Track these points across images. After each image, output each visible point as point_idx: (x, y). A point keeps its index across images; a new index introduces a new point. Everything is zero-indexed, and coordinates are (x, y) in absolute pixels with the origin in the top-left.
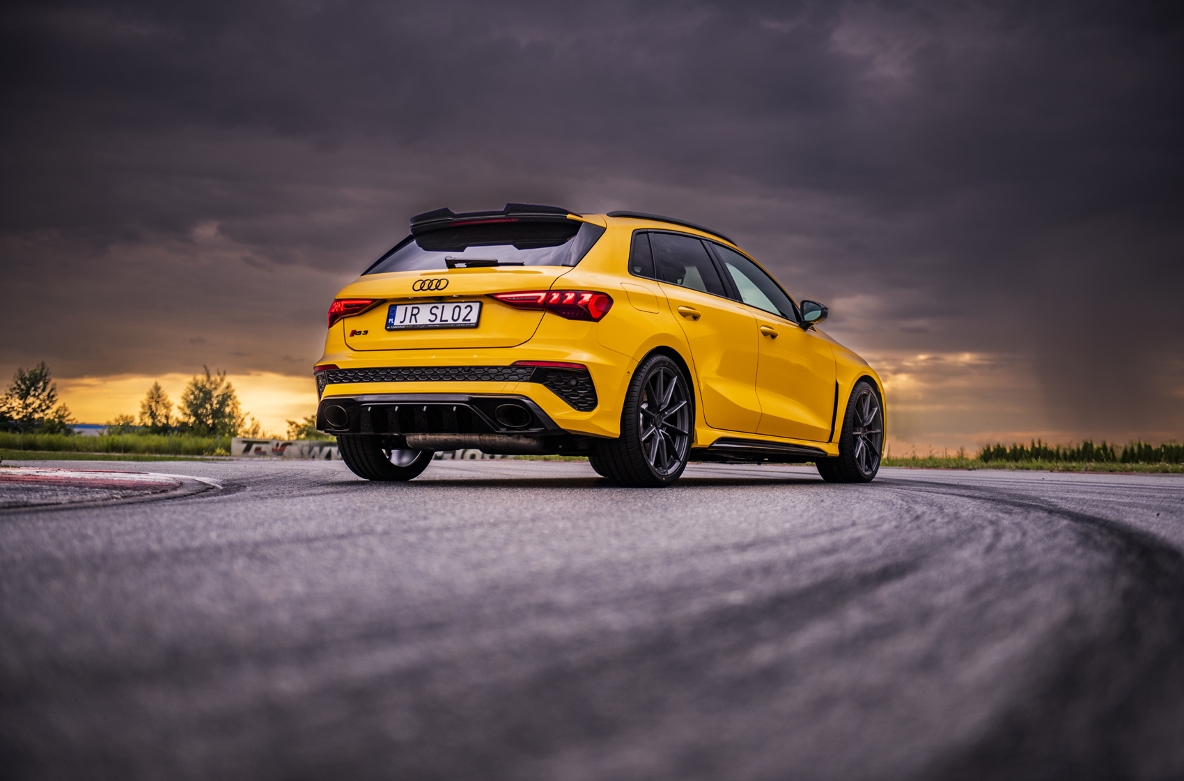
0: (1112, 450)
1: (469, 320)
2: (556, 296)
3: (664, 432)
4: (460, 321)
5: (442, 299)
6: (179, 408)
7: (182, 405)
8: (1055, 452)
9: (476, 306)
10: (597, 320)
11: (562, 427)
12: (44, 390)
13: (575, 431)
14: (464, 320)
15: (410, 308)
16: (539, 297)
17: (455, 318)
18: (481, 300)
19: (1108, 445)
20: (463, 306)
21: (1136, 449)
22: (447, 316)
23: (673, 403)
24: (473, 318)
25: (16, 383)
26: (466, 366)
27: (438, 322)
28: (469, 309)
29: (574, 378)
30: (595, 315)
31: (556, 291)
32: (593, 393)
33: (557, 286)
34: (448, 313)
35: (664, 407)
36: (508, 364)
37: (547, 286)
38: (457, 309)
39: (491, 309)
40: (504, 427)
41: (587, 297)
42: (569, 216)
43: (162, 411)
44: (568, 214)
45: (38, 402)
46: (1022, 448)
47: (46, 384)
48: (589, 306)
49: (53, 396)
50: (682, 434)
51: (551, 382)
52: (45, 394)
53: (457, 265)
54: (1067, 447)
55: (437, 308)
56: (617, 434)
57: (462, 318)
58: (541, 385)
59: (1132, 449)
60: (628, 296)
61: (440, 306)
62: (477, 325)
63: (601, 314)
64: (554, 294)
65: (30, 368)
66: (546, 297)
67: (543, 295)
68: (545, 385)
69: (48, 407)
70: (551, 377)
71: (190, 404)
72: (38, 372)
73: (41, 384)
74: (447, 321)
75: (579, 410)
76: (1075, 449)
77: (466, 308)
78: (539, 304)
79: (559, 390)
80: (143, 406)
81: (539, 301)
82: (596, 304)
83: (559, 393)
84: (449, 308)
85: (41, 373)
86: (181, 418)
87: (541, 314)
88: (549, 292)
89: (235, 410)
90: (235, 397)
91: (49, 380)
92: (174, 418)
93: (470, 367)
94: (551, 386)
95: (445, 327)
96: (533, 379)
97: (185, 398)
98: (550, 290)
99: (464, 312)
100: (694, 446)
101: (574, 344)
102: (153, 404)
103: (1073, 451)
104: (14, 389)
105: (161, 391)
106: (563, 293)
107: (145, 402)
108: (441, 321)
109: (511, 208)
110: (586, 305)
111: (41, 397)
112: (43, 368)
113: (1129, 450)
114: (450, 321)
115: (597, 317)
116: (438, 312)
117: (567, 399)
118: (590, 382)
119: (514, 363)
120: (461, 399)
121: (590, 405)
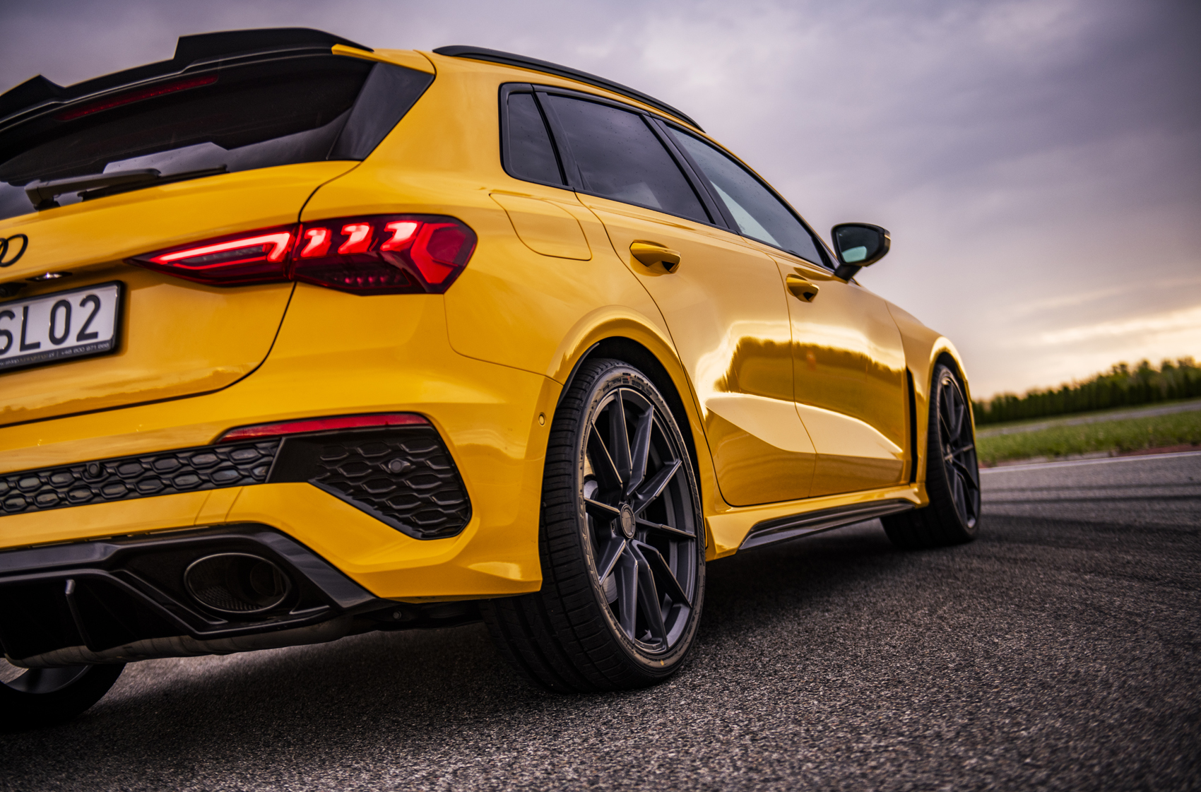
1: (95, 335)
2: (317, 238)
3: (644, 544)
4: (72, 341)
5: (19, 292)
9: (109, 297)
10: (440, 287)
11: (380, 595)
13: (419, 598)
14: (82, 336)
16: (273, 246)
17: (59, 333)
18: (122, 278)
20: (75, 299)
22: (38, 333)
23: (654, 472)
24: (104, 328)
26: (92, 462)
27: (15, 351)
28: (91, 306)
29: (401, 453)
30: (432, 274)
31: (318, 224)
32: (456, 486)
33: (318, 208)
34: (38, 324)
35: (635, 484)
36: (205, 438)
37: (288, 212)
38: (62, 312)
40: (222, 617)
41: (404, 231)
42: (337, 48)
44: (334, 44)
48: (413, 255)
50: (682, 540)
51: (334, 473)
53: (57, 199)
55: (11, 315)
56: (537, 582)
57: (75, 330)
58: (306, 484)
60: (512, 223)
61: (18, 310)
62: (115, 347)
63: (447, 271)
64: (313, 233)
66: (290, 244)
67: (282, 240)
68: (319, 485)
70: (330, 460)
74: (37, 345)
75: (426, 537)
77: (83, 304)
78: (274, 263)
79: (359, 491)
81: (274, 256)
82: (432, 248)
83: (359, 497)
84: (40, 312)
87: (282, 292)
88: (298, 229)
93: (103, 463)
94: (334, 484)
95: (33, 363)
96: (281, 474)
98: (299, 222)
99: (80, 316)
100: (710, 557)
101: (386, 359)
106: (336, 226)
108: (23, 346)
109: (192, 47)
110: (404, 250)
114: (47, 346)
115: (438, 280)
116: (14, 326)
117: (384, 511)
119: (220, 441)
120: (97, 557)
121: (452, 518)
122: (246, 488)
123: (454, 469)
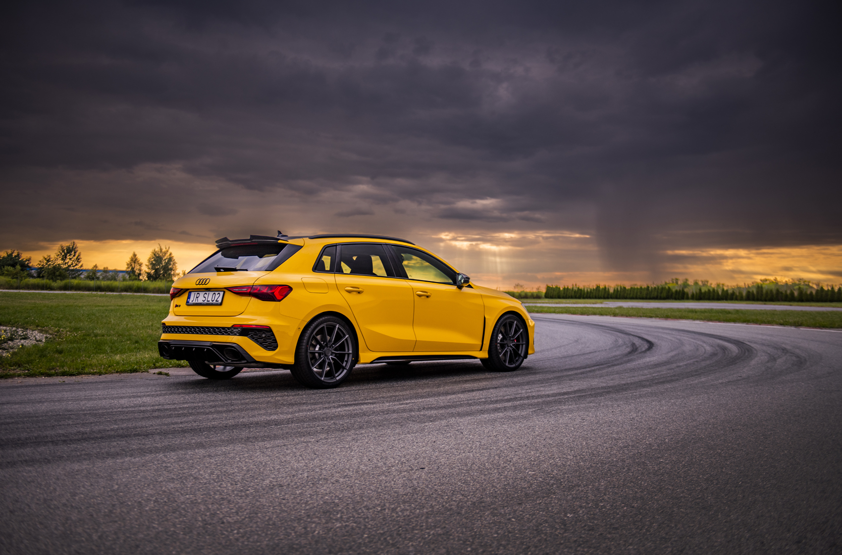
0: (608, 289)
1: (218, 301)
4: (214, 302)
5: (209, 290)
6: (146, 265)
7: (147, 264)
8: (583, 289)
9: (222, 293)
10: (280, 301)
11: (257, 360)
12: (74, 256)
13: (264, 362)
14: (216, 301)
15: (196, 293)
17: (213, 299)
18: (225, 290)
19: (607, 287)
20: (217, 293)
21: (619, 289)
22: (210, 299)
24: (220, 300)
25: (60, 252)
27: (206, 302)
28: (219, 295)
29: (265, 333)
32: (275, 341)
34: (210, 297)
36: (230, 326)
38: (214, 295)
39: (228, 295)
40: (230, 360)
43: (137, 267)
44: (279, 240)
45: (71, 262)
46: (568, 288)
47: (75, 253)
48: (275, 293)
49: (79, 259)
51: (252, 336)
52: (75, 257)
53: (221, 270)
54: (588, 287)
56: (293, 362)
58: (246, 337)
59: (617, 289)
61: (207, 293)
62: (221, 304)
63: (283, 297)
65: (66, 244)
68: (249, 338)
69: (76, 265)
70: (252, 333)
71: (152, 264)
72: (71, 247)
73: (73, 253)
74: (209, 301)
75: (268, 350)
76: (592, 289)
79: (256, 340)
80: (128, 265)
82: (279, 292)
83: (256, 341)
84: (211, 294)
85: (73, 247)
86: (148, 270)
87: (250, 298)
89: (174, 266)
90: (174, 260)
91: (77, 251)
92: (144, 270)
94: (252, 338)
95: (208, 304)
97: (149, 261)
99: (217, 297)
102: (133, 264)
103: (591, 290)
104: (59, 255)
105: (137, 257)
107: (129, 263)
108: (207, 301)
109: (253, 237)
111: (73, 259)
112: (74, 245)
113: (616, 289)
114: (211, 302)
115: (280, 299)
116: (206, 296)
117: (261, 344)
118: (273, 335)
119: (233, 326)
120: (208, 345)
121: (275, 347)
122: (236, 336)
123: (275, 337)
